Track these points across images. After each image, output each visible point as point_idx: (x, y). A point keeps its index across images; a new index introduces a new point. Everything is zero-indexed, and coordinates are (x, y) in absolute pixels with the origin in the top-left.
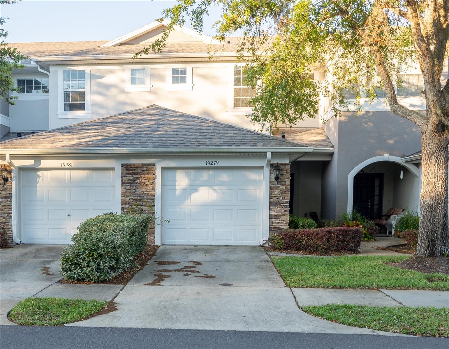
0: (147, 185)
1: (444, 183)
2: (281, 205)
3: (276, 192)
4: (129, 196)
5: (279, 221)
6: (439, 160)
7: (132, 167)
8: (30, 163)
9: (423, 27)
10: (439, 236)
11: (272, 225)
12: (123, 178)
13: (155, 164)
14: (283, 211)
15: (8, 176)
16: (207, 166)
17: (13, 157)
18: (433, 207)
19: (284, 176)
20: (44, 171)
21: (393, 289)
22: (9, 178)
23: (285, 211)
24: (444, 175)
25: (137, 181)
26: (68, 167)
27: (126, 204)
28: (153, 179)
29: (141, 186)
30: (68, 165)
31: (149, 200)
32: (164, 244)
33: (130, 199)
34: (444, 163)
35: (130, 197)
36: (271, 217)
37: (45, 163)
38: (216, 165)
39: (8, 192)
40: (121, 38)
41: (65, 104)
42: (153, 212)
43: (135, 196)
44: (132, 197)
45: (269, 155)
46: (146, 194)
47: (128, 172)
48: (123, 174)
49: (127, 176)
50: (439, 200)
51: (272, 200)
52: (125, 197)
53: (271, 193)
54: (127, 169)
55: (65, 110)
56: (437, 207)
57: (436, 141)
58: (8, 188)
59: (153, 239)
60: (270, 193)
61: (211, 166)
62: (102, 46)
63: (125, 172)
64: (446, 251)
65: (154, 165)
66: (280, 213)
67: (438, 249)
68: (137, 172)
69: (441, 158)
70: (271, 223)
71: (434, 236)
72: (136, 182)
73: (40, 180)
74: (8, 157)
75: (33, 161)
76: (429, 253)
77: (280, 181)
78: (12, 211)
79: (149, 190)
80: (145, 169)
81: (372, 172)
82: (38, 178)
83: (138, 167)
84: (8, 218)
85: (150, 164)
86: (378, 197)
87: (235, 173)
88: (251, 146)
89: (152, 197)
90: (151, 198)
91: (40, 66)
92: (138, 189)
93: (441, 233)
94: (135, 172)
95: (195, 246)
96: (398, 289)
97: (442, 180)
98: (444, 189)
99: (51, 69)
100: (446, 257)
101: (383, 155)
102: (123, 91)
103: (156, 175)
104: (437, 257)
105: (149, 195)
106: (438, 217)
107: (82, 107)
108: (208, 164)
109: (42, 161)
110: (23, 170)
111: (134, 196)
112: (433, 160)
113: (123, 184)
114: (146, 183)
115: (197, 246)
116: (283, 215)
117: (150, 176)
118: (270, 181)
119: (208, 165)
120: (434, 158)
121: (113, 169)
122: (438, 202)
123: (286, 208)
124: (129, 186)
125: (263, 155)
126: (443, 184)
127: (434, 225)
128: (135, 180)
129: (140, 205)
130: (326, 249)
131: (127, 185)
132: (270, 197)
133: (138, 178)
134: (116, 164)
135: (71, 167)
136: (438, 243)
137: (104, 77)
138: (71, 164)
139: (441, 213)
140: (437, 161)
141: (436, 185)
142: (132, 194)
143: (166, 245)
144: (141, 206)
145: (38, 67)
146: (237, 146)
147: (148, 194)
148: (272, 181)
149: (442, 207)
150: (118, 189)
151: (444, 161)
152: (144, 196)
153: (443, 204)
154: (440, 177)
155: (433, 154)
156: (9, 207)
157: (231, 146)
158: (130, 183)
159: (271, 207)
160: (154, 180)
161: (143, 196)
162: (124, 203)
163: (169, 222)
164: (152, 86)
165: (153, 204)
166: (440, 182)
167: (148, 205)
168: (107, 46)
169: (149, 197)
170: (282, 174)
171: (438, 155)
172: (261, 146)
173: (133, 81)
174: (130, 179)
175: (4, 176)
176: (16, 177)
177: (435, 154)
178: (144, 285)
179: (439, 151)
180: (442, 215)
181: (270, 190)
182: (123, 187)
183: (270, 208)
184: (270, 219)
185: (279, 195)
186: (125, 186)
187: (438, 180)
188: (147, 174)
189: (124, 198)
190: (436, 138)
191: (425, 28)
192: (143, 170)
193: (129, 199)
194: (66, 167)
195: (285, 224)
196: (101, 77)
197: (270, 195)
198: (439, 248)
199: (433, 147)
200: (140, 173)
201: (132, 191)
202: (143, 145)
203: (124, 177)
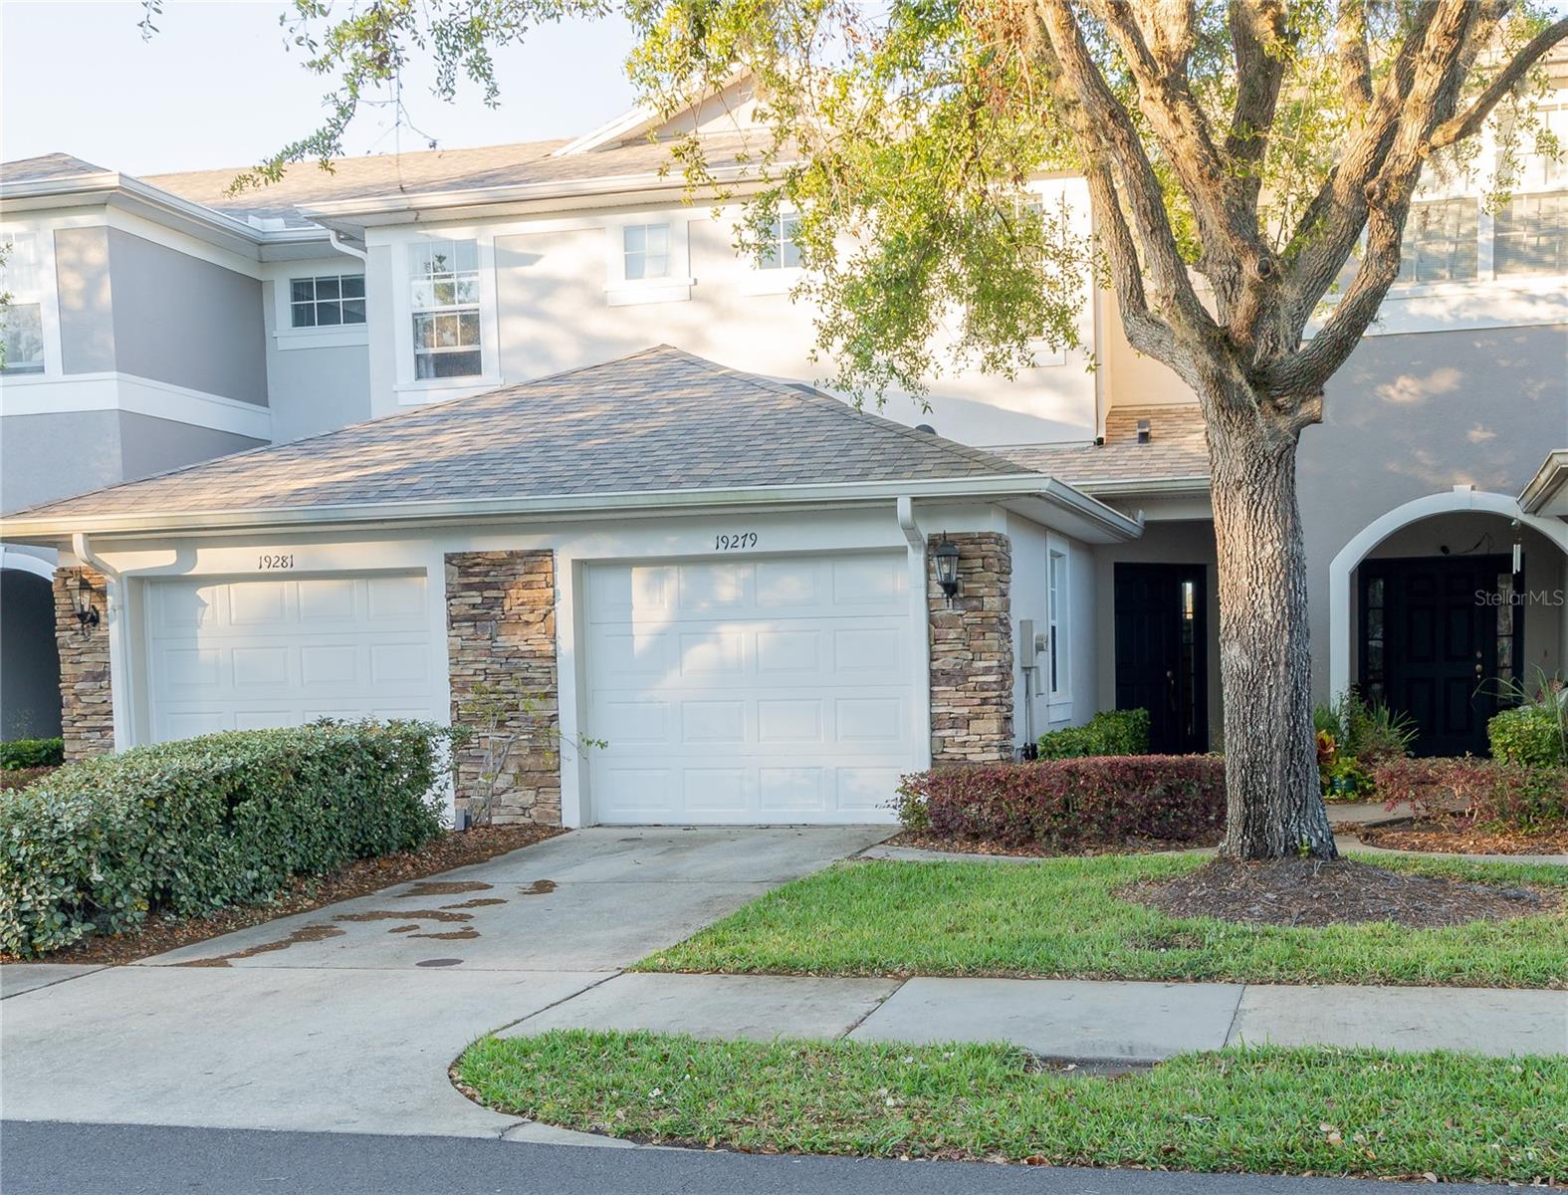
0: (527, 623)
1: (1282, 593)
2: (970, 679)
3: (948, 634)
4: (472, 662)
5: (966, 738)
6: (1256, 510)
7: (478, 564)
8: (163, 559)
9: (1152, 33)
10: (1276, 784)
11: (943, 752)
12: (453, 601)
13: (551, 551)
14: (977, 701)
15: (98, 607)
16: (719, 551)
17: (100, 541)
18: (1250, 677)
19: (975, 577)
20: (217, 587)
21: (964, 976)
22: (102, 613)
23: (985, 701)
24: (1278, 562)
25: (497, 611)
26: (281, 569)
27: (463, 689)
28: (547, 603)
29: (509, 627)
30: (279, 564)
31: (534, 675)
32: (601, 822)
33: (475, 674)
34: (1276, 519)
35: (477, 666)
36: (935, 722)
37: (209, 560)
38: (748, 549)
39: (101, 658)
40: (619, 121)
41: (418, 357)
42: (552, 713)
43: (493, 663)
44: (483, 666)
45: (904, 508)
46: (527, 655)
47: (465, 580)
48: (450, 589)
49: (463, 594)
50: (1265, 656)
51: (936, 665)
52: (459, 667)
53: (933, 640)
54: (464, 572)
55: (419, 377)
56: (1263, 678)
57: (1240, 442)
58: (100, 645)
59: (554, 808)
60: (930, 640)
61: (734, 550)
62: (558, 153)
63: (457, 580)
64: (1305, 837)
65: (549, 553)
66: (965, 710)
67: (1277, 830)
68: (493, 580)
69: (1263, 502)
70: (937, 744)
71: (1260, 783)
72: (493, 613)
73: (207, 616)
74: (78, 543)
75: (174, 552)
76: (1252, 845)
77: (961, 595)
78: (112, 719)
79: (539, 642)
80: (521, 569)
81: (1482, 551)
82: (200, 610)
83: (496, 564)
84: (103, 746)
85: (536, 551)
86: (1511, 639)
87: (825, 571)
88: (849, 477)
89: (546, 665)
90: (541, 667)
91: (338, 232)
92: (498, 639)
93: (1281, 772)
94: (487, 580)
95: (687, 828)
96: (982, 976)
97: (1273, 580)
98: (1283, 613)
99: (371, 239)
100: (1308, 858)
101: (1452, 490)
102: (600, 302)
103: (557, 587)
104: (1276, 857)
105: (535, 657)
106: (1268, 714)
107: (468, 364)
108: (722, 545)
109: (200, 551)
110: (151, 583)
111: (489, 660)
112: (1239, 509)
113: (453, 622)
114: (524, 618)
115: (694, 827)
116: (977, 717)
117: (535, 594)
118: (928, 599)
119: (721, 550)
120: (1241, 503)
121: (420, 572)
122: (1263, 661)
123: (987, 690)
124: (472, 630)
125: (883, 509)
126: (1278, 595)
127: (1258, 746)
128: (491, 608)
129: (508, 692)
130: (1065, 834)
131: (466, 624)
132: (931, 653)
133: (498, 602)
134: (430, 556)
135: (288, 569)
136: (1276, 807)
137: (538, 258)
138: (289, 561)
139: (1276, 698)
140: (1253, 513)
141: (1253, 598)
142: (481, 655)
143: (609, 826)
144: (512, 696)
145: (332, 235)
146: (803, 480)
147: (533, 655)
148: (934, 596)
149: (1277, 677)
150: (437, 641)
151: (1275, 512)
152: (521, 661)
153: (1281, 668)
154: (1266, 572)
155: (1239, 489)
156: (105, 707)
157: (781, 481)
158: (473, 619)
159: (936, 689)
160: (549, 607)
161: (516, 660)
162: (458, 685)
163: (602, 746)
164: (696, 280)
165: (548, 689)
166: (1267, 590)
167: (536, 689)
168: (573, 153)
169: (535, 663)
170: (969, 573)
171: (1253, 493)
172: (881, 477)
173: (633, 267)
174: (474, 606)
175: (82, 607)
176: (122, 607)
177: (1244, 489)
178: (177, 965)
179: (1256, 476)
180: (1279, 709)
181: (929, 629)
182: (453, 633)
183: (931, 691)
184: (933, 730)
185: (960, 646)
186: (460, 628)
187: (1261, 581)
188: (528, 586)
189: (457, 670)
190: (1236, 431)
191: (1160, 36)
192: (515, 571)
193: (471, 672)
194: (275, 570)
195: (985, 748)
196: (531, 260)
197: (931, 646)
198: (1280, 828)
199: (1234, 461)
200: (503, 583)
201: (482, 643)
202: (505, 488)
203: (455, 597)
